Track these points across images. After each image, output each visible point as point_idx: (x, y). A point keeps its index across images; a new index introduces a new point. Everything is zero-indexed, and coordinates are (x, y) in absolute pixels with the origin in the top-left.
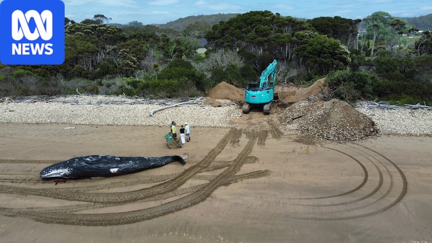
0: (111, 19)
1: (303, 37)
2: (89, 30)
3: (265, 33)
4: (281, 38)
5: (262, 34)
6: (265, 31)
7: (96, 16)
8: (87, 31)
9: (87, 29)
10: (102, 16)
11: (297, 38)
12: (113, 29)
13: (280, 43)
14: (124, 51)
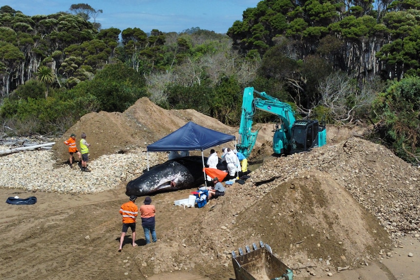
0: (101, 11)
1: (399, 21)
2: (24, 24)
3: (322, 16)
4: (353, 25)
5: (317, 19)
6: (324, 13)
7: (74, 7)
8: (20, 25)
9: (21, 21)
10: (86, 7)
11: (388, 25)
12: (69, 21)
13: (349, 36)
14: (73, 60)
